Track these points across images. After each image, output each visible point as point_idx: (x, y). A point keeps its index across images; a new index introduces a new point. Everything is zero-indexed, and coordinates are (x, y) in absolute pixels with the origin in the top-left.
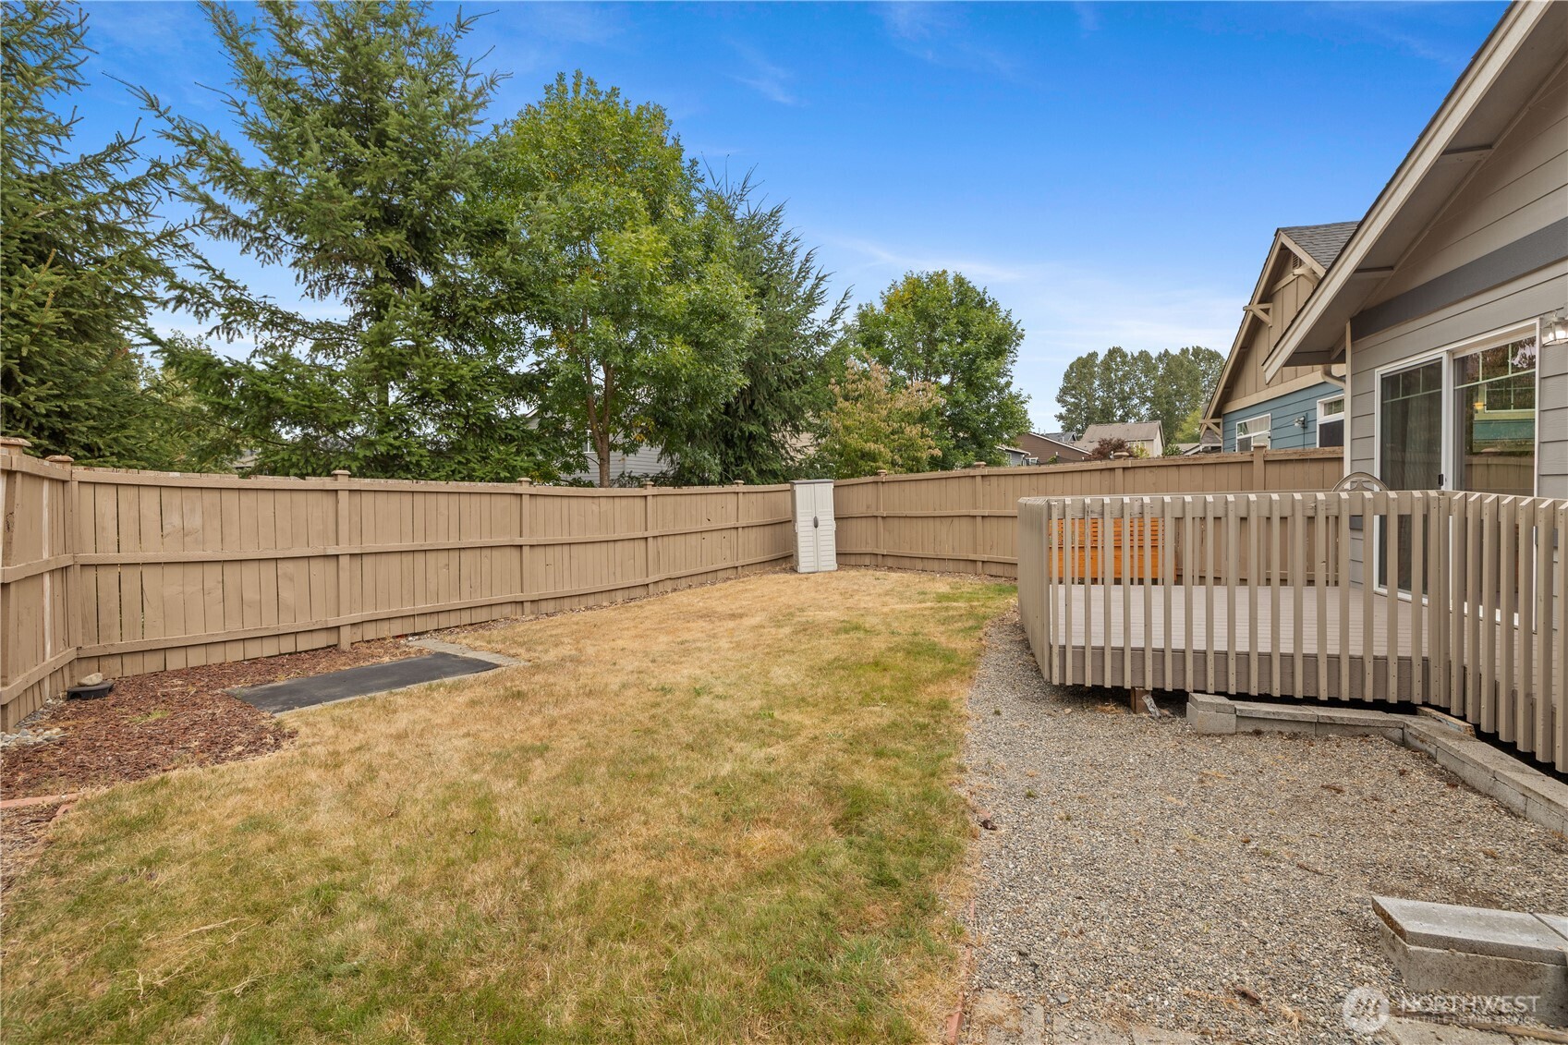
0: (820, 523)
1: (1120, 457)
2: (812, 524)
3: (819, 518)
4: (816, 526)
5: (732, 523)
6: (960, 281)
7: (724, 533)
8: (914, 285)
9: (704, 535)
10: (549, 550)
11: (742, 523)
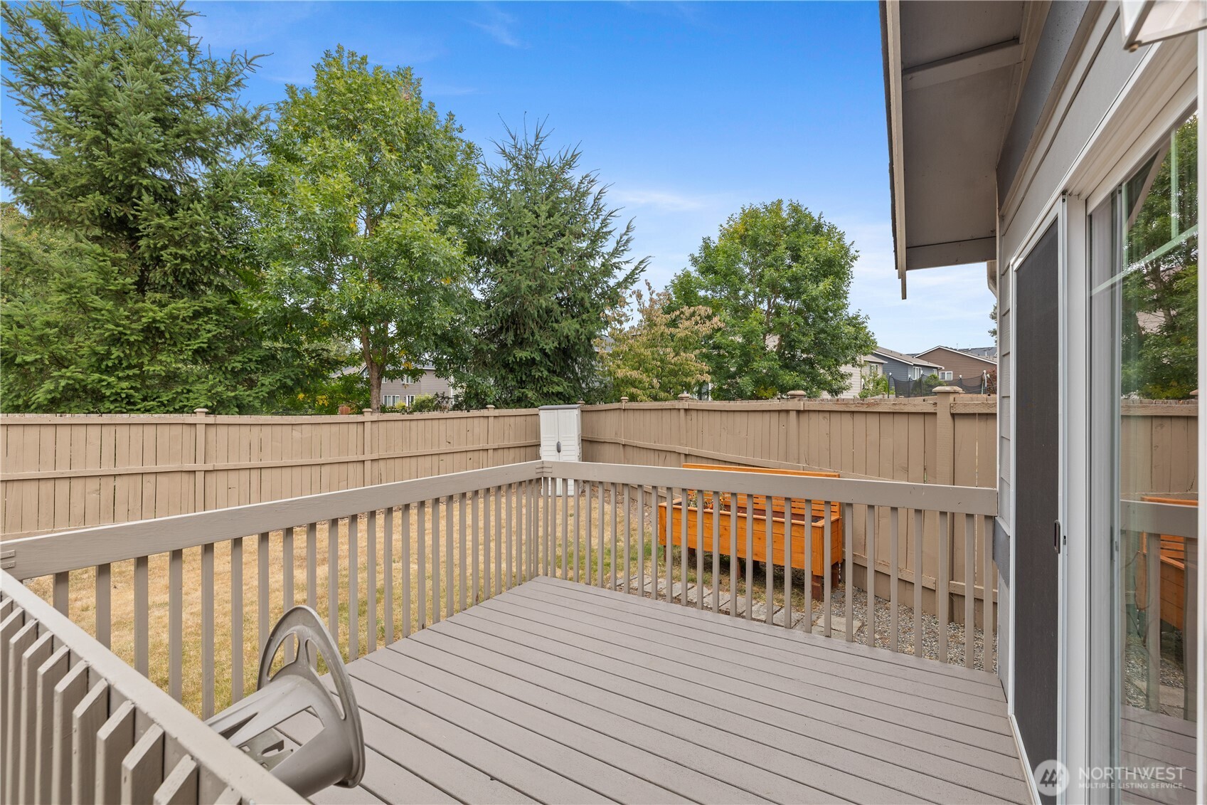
0: (562, 448)
1: (794, 397)
2: (555, 448)
3: (562, 444)
4: (559, 451)
5: (482, 445)
6: (795, 209)
7: (469, 455)
8: (751, 216)
9: (442, 457)
10: (232, 474)
11: (491, 445)
